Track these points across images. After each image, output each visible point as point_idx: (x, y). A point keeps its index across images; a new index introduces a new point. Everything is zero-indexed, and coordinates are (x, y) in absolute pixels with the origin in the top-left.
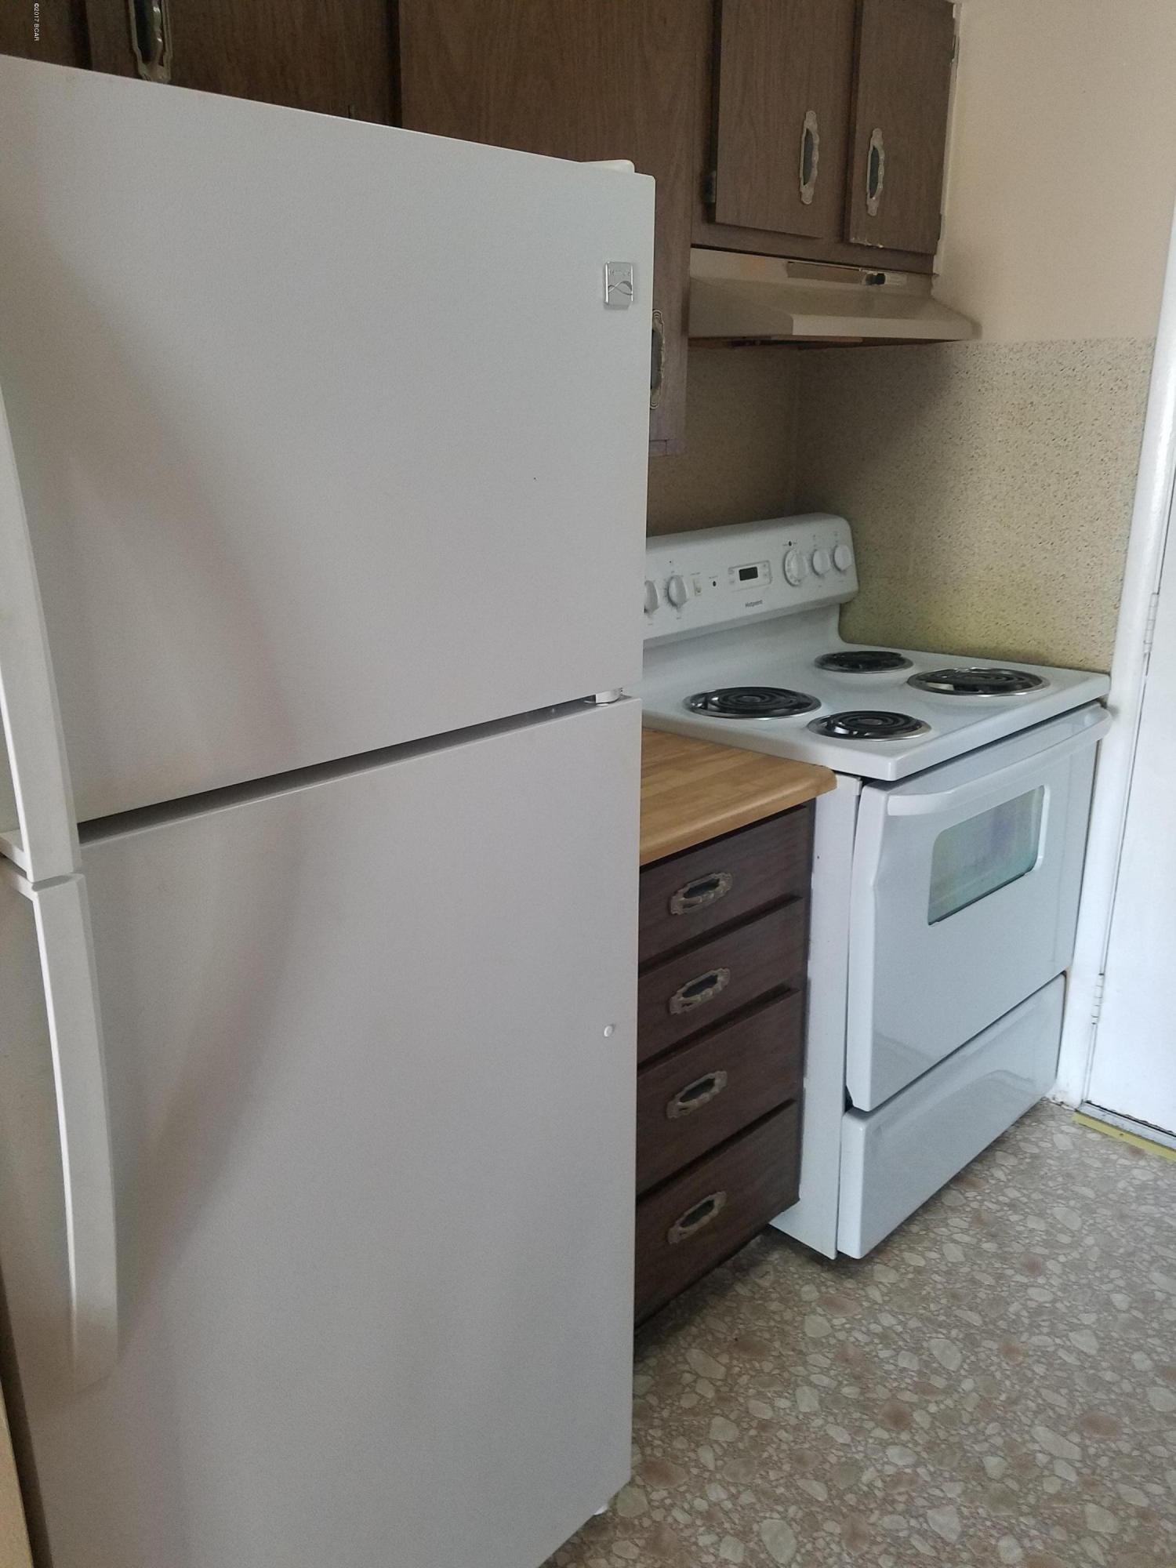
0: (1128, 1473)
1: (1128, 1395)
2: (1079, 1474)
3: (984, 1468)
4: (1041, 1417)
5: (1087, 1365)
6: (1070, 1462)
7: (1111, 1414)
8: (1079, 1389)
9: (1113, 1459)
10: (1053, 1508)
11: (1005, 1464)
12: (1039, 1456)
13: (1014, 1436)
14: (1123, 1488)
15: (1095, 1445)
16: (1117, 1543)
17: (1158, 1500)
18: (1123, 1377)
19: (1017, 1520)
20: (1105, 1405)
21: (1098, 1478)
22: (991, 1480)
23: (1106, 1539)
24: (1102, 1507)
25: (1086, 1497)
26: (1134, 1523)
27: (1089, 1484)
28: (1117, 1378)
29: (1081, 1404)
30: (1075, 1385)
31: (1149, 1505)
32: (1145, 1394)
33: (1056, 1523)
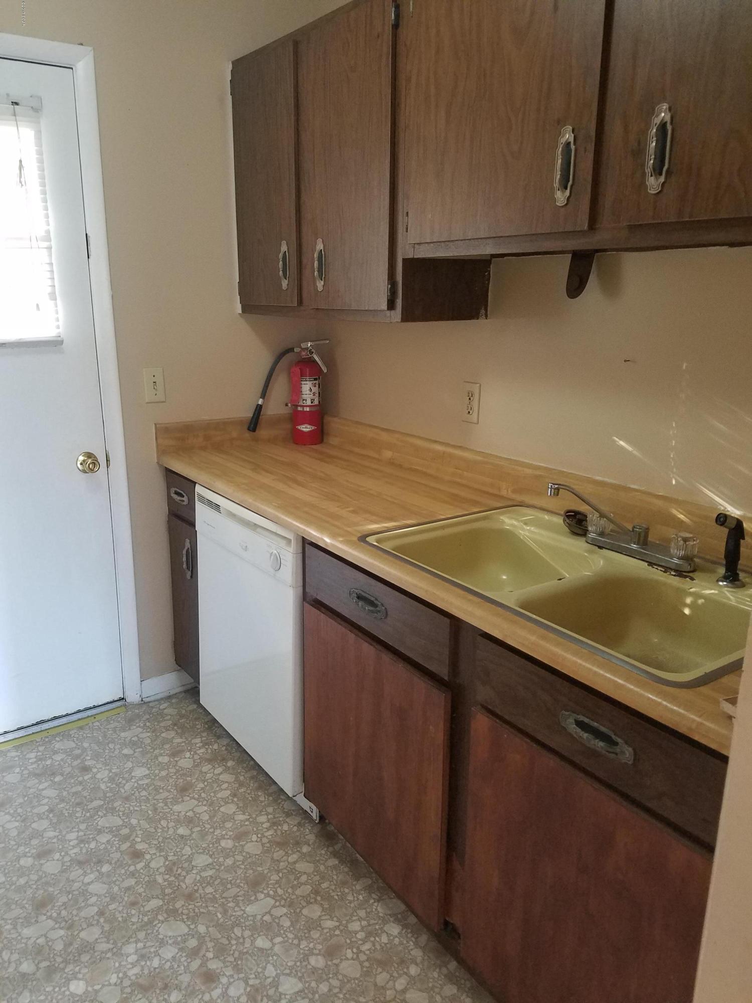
0: (77, 907)
1: (38, 880)
2: (61, 928)
3: (25, 974)
4: (19, 927)
5: (8, 886)
6: (53, 929)
7: (43, 893)
8: (18, 899)
9: (65, 909)
10: (71, 952)
11: (31, 961)
12: (38, 941)
13: (18, 946)
14: (83, 914)
15: (53, 911)
16: (107, 934)
17: (99, 903)
18: (28, 875)
19: (65, 973)
20: (35, 893)
21: (70, 921)
22: (34, 974)
23: (102, 938)
24: (85, 929)
25: (76, 933)
26: (102, 920)
27: (70, 927)
28: (26, 878)
29: (26, 904)
30: (14, 899)
31: (98, 908)
32: (45, 872)
33: (80, 955)
